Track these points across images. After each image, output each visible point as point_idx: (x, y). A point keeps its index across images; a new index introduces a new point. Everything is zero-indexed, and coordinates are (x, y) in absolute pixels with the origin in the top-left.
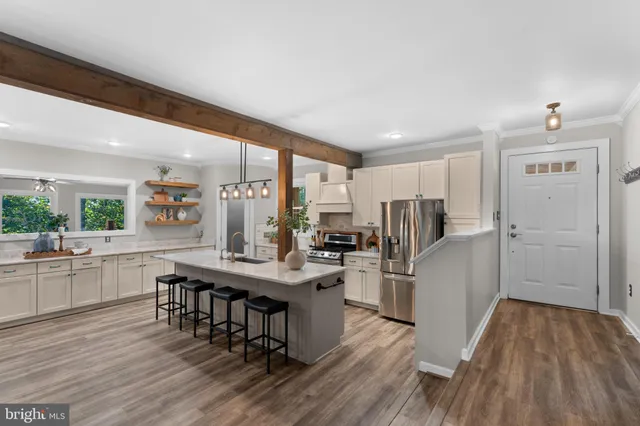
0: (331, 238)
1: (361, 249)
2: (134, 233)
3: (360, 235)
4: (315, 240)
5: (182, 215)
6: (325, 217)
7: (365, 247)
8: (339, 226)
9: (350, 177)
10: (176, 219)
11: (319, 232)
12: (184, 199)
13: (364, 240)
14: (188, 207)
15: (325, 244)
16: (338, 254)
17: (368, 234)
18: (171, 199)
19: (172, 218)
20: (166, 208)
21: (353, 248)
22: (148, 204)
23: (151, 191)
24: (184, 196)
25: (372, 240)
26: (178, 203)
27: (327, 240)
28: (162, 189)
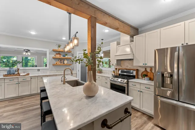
0: (122, 72)
1: (138, 78)
2: (48, 68)
3: (137, 70)
4: (114, 72)
5: (66, 62)
6: (119, 61)
7: (140, 77)
8: (126, 66)
9: (132, 41)
10: (64, 63)
11: (116, 69)
12: (66, 56)
13: (140, 73)
14: (67, 59)
15: (119, 74)
16: (126, 81)
17: (142, 70)
18: (62, 56)
19: (62, 63)
20: (60, 59)
21: (134, 77)
22: (54, 58)
23: (55, 53)
24: (66, 55)
25: (145, 73)
26: (64, 58)
27: (120, 72)
28: (59, 53)
